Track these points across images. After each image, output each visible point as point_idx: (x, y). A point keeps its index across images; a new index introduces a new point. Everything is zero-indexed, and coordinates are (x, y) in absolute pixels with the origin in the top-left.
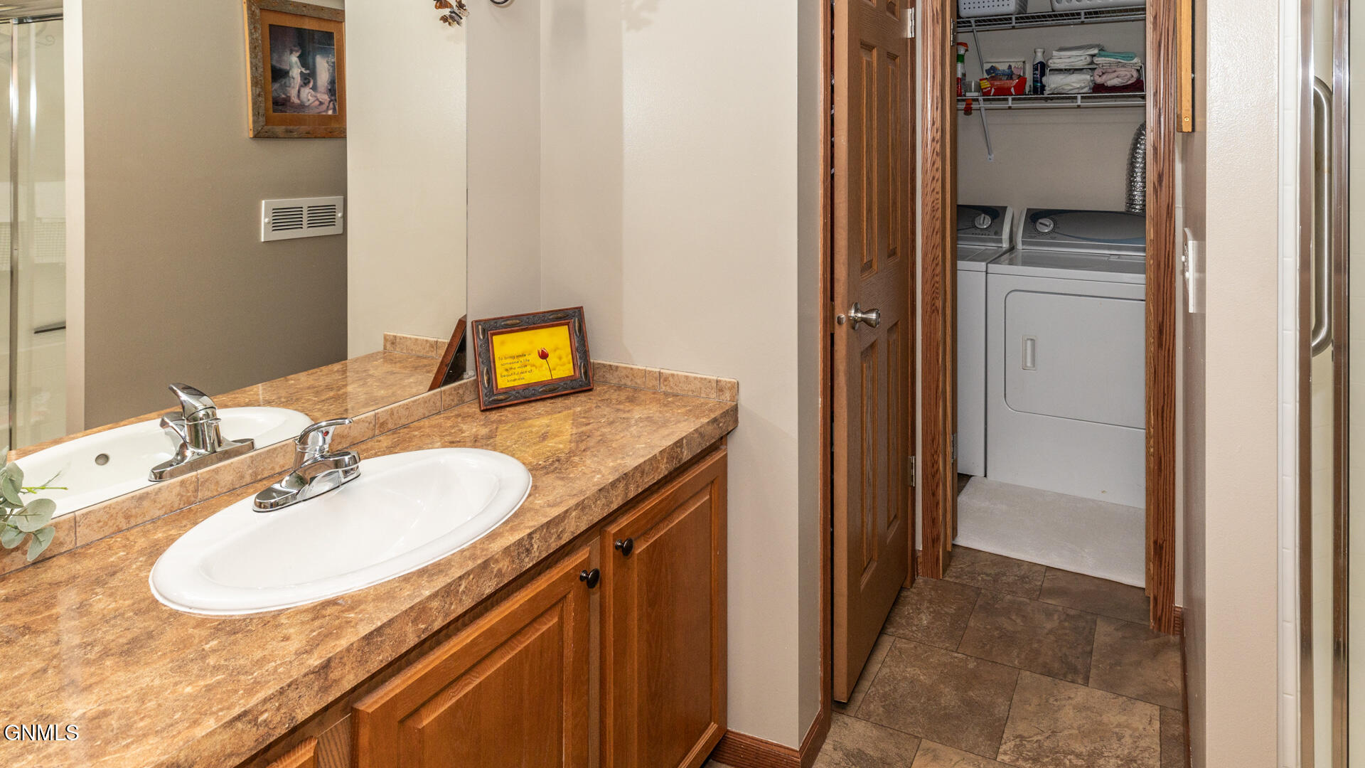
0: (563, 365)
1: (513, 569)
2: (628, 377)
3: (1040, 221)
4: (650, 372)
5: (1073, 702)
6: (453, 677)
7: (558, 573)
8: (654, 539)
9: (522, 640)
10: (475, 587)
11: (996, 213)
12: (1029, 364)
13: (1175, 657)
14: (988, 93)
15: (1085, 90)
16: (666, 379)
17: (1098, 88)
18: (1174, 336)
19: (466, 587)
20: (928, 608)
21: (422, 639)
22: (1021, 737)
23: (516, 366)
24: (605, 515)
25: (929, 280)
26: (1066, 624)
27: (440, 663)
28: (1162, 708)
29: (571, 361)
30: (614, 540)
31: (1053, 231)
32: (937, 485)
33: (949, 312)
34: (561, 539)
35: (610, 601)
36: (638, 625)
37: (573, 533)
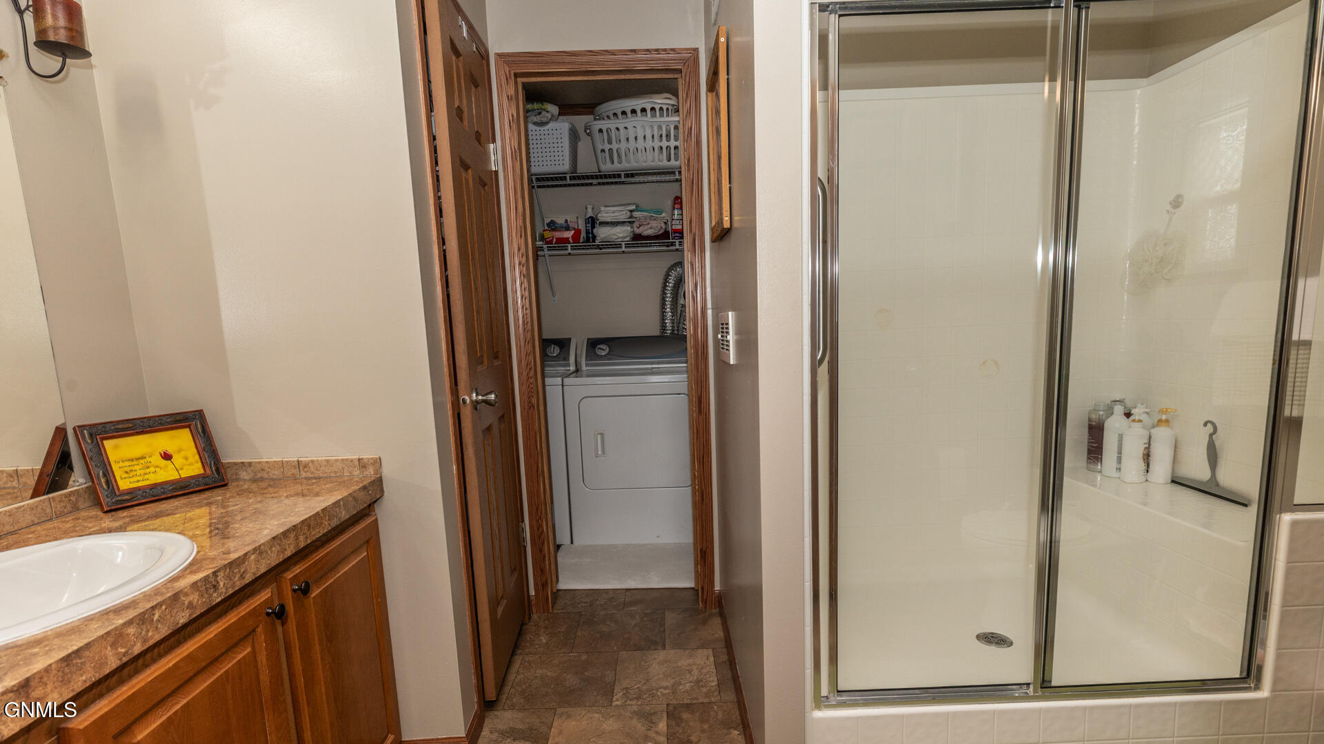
0: (191, 464)
1: (204, 603)
2: (263, 470)
3: (599, 346)
4: (287, 462)
5: (658, 661)
6: (159, 697)
7: (245, 609)
8: (325, 586)
9: (221, 666)
10: (168, 617)
11: (563, 344)
12: (600, 453)
13: (717, 621)
14: (551, 242)
15: (628, 239)
16: (306, 466)
17: (637, 237)
18: (709, 404)
19: (160, 616)
20: (544, 632)
21: (123, 662)
22: (627, 688)
23: (137, 468)
24: (281, 560)
25: (525, 382)
26: (645, 619)
27: (145, 685)
28: (713, 649)
29: (199, 460)
30: (291, 585)
31: (609, 353)
32: (543, 543)
33: (542, 408)
34: (244, 578)
35: (294, 637)
36: (321, 658)
37: (254, 574)
